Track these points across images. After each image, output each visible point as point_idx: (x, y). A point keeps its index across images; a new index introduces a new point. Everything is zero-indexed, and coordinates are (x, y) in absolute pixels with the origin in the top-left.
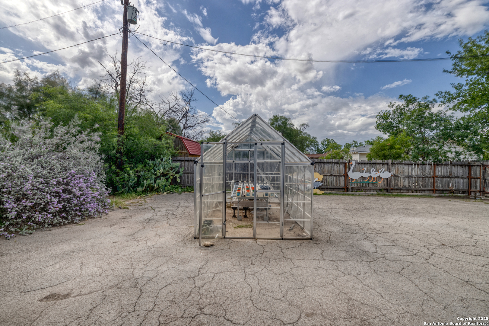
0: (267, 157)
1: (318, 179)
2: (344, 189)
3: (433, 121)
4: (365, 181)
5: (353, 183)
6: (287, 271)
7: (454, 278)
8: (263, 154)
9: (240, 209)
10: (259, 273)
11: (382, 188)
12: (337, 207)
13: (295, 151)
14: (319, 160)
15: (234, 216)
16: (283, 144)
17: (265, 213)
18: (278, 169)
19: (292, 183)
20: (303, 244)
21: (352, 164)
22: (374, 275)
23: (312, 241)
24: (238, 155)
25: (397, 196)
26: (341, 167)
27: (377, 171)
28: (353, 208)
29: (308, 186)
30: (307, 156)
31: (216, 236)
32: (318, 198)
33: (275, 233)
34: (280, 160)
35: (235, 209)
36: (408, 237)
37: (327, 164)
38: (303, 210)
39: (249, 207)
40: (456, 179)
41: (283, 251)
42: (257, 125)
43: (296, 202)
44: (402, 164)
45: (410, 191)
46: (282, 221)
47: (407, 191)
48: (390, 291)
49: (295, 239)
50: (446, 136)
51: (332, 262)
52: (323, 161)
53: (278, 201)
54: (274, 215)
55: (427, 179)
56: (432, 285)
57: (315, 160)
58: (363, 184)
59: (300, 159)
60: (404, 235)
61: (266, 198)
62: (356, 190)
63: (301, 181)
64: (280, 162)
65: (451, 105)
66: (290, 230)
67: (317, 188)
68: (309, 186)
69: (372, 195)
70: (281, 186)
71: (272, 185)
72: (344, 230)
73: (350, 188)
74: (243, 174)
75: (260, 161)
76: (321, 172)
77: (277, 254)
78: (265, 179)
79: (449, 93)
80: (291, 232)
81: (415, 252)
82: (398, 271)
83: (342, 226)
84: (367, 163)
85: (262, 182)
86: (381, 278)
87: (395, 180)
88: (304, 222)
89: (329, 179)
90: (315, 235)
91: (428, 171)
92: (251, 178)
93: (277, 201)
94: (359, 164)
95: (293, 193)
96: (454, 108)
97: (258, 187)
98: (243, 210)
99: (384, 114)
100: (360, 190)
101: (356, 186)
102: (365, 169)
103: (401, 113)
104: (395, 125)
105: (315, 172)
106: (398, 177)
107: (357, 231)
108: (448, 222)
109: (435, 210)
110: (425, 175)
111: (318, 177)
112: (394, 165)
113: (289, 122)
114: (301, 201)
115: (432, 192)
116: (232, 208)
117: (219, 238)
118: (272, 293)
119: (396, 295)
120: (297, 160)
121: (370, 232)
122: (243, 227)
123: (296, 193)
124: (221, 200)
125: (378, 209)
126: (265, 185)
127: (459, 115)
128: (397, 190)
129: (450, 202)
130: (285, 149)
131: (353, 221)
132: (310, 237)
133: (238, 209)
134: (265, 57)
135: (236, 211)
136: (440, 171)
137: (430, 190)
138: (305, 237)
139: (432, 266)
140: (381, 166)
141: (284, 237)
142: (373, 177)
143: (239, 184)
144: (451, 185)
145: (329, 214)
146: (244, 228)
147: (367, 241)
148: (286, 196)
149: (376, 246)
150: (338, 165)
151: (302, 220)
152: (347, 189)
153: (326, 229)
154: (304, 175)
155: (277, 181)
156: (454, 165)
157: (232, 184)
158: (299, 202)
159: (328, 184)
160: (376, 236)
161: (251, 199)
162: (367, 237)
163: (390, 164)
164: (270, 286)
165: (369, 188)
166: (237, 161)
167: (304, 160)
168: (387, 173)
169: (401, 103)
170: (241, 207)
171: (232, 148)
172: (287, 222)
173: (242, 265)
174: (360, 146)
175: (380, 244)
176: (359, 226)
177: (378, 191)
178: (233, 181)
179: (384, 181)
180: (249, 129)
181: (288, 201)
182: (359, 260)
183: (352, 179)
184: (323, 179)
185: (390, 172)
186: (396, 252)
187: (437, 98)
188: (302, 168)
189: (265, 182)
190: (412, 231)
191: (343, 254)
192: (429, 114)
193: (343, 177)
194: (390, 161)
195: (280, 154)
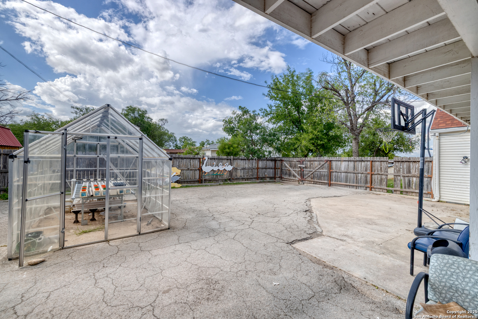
0: (123, 152)
1: (176, 173)
2: (199, 181)
3: (257, 129)
4: (215, 173)
5: (206, 176)
6: (144, 262)
7: (262, 233)
8: (116, 148)
9: (85, 213)
10: (113, 273)
11: (226, 179)
12: (192, 198)
13: (153, 147)
14: (177, 155)
15: (77, 222)
16: (141, 139)
17: (119, 212)
18: (135, 165)
19: (150, 178)
20: (161, 235)
21: (205, 159)
22: (218, 244)
23: (169, 230)
24: (82, 148)
25: (236, 184)
26: (197, 162)
27: (223, 165)
28: (205, 197)
29: (166, 180)
30: (165, 152)
31: (49, 249)
32: (175, 191)
33: (132, 230)
34: (138, 155)
35: (77, 213)
36: (240, 213)
37: (185, 160)
38: (161, 203)
39: (98, 208)
40: (269, 170)
41: (140, 245)
42: (109, 116)
43: (154, 195)
44: (239, 159)
45: (244, 180)
46: (140, 217)
47: (242, 180)
48: (226, 253)
49: (153, 232)
50: (264, 140)
51: (187, 244)
52: (181, 157)
53: (135, 198)
54: (130, 213)
55: (254, 170)
56: (251, 241)
57: (174, 155)
58: (213, 176)
59: (159, 155)
60: (238, 212)
61: (121, 195)
62: (208, 182)
63: (159, 176)
64: (137, 157)
65: (267, 119)
66: (147, 225)
67: (175, 182)
68: (168, 180)
69: (220, 184)
70: (138, 182)
71: (128, 181)
72: (198, 215)
73: (203, 180)
74: (88, 171)
75: (113, 155)
76: (179, 167)
77: (134, 250)
78: (119, 175)
79: (266, 110)
80: (149, 226)
81: (243, 222)
82: (233, 238)
83: (196, 213)
84: (217, 159)
85: (116, 179)
86: (221, 246)
87: (235, 172)
88: (162, 214)
89: (186, 173)
90: (172, 224)
91: (255, 165)
92: (99, 175)
93: (133, 197)
94: (211, 159)
95: (151, 188)
96: (268, 121)
97: (111, 184)
98: (89, 213)
99: (228, 119)
100: (211, 181)
101: (208, 178)
102: (215, 163)
103: (239, 120)
104: (235, 129)
105: (173, 166)
106: (237, 169)
107: (207, 214)
108: (263, 199)
109: (257, 192)
110: (253, 167)
111: (176, 171)
112: (234, 160)
113: (147, 115)
114: (159, 195)
115: (256, 179)
116: (73, 212)
117: (54, 251)
118: (129, 286)
119: (230, 254)
120: (156, 155)
121: (217, 214)
122: (89, 232)
123: (154, 188)
124: (57, 203)
125: (223, 195)
126: (119, 182)
127: (271, 126)
128: (236, 179)
129: (265, 186)
130: (143, 144)
131: (204, 207)
132: (168, 227)
133: (83, 212)
134: (117, 39)
135: (79, 216)
136: (261, 164)
137: (255, 178)
138: (163, 228)
139: (252, 229)
140: (226, 161)
141: (142, 232)
142: (220, 170)
143: (84, 183)
144: (266, 173)
145: (186, 204)
146: (91, 233)
147: (214, 221)
148: (143, 192)
149: (220, 224)
150: (194, 160)
151: (161, 212)
152: (201, 181)
153: (183, 217)
154: (163, 170)
155: (133, 177)
156: (268, 160)
157: (72, 183)
158: (157, 195)
159: (185, 178)
160: (220, 216)
161: (102, 199)
162: (214, 218)
163: (232, 159)
164: (126, 281)
165: (217, 179)
166: (80, 155)
167: (163, 155)
168: (230, 166)
169: (239, 112)
170: (86, 209)
171: (73, 139)
172: (145, 217)
173: (90, 271)
174: (212, 144)
175: (223, 221)
176: (209, 210)
177: (224, 181)
178: (74, 180)
179: (228, 173)
180: (99, 119)
181: (146, 196)
182: (207, 237)
183: (205, 172)
184: (180, 173)
185: (232, 166)
186: (233, 224)
187: (260, 112)
188: (161, 163)
189: (118, 179)
190: (243, 208)
191: (195, 235)
192: (256, 123)
193: (198, 171)
194: (232, 157)
195: (138, 149)
